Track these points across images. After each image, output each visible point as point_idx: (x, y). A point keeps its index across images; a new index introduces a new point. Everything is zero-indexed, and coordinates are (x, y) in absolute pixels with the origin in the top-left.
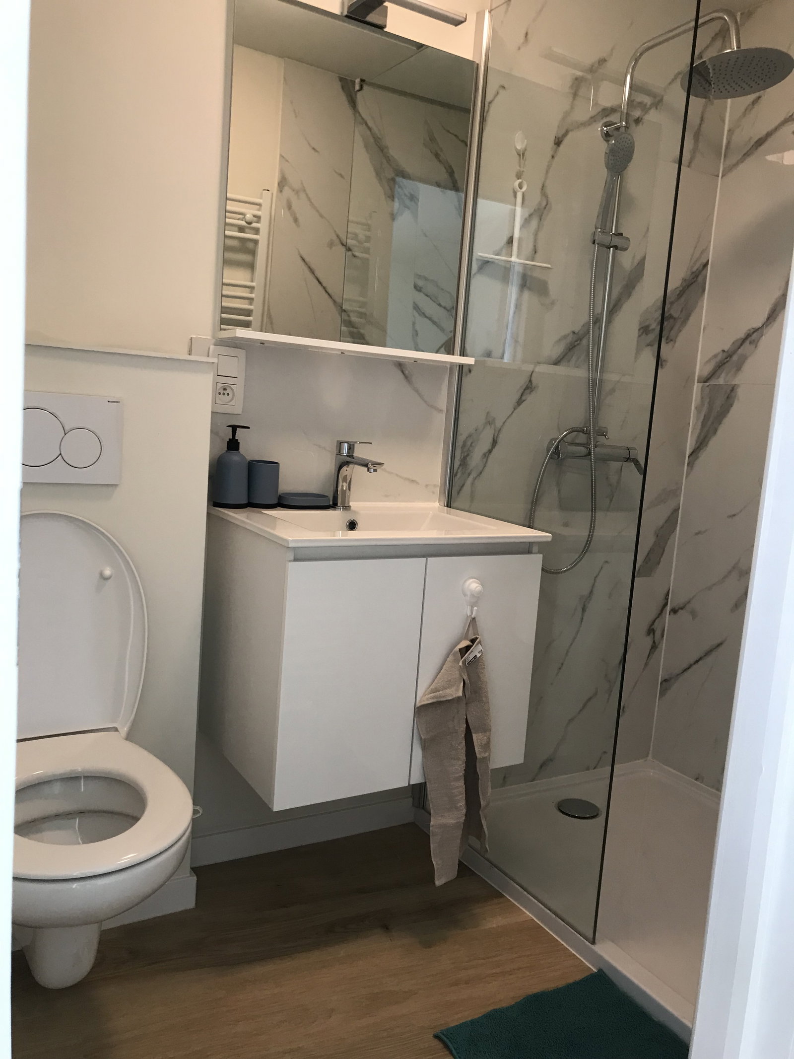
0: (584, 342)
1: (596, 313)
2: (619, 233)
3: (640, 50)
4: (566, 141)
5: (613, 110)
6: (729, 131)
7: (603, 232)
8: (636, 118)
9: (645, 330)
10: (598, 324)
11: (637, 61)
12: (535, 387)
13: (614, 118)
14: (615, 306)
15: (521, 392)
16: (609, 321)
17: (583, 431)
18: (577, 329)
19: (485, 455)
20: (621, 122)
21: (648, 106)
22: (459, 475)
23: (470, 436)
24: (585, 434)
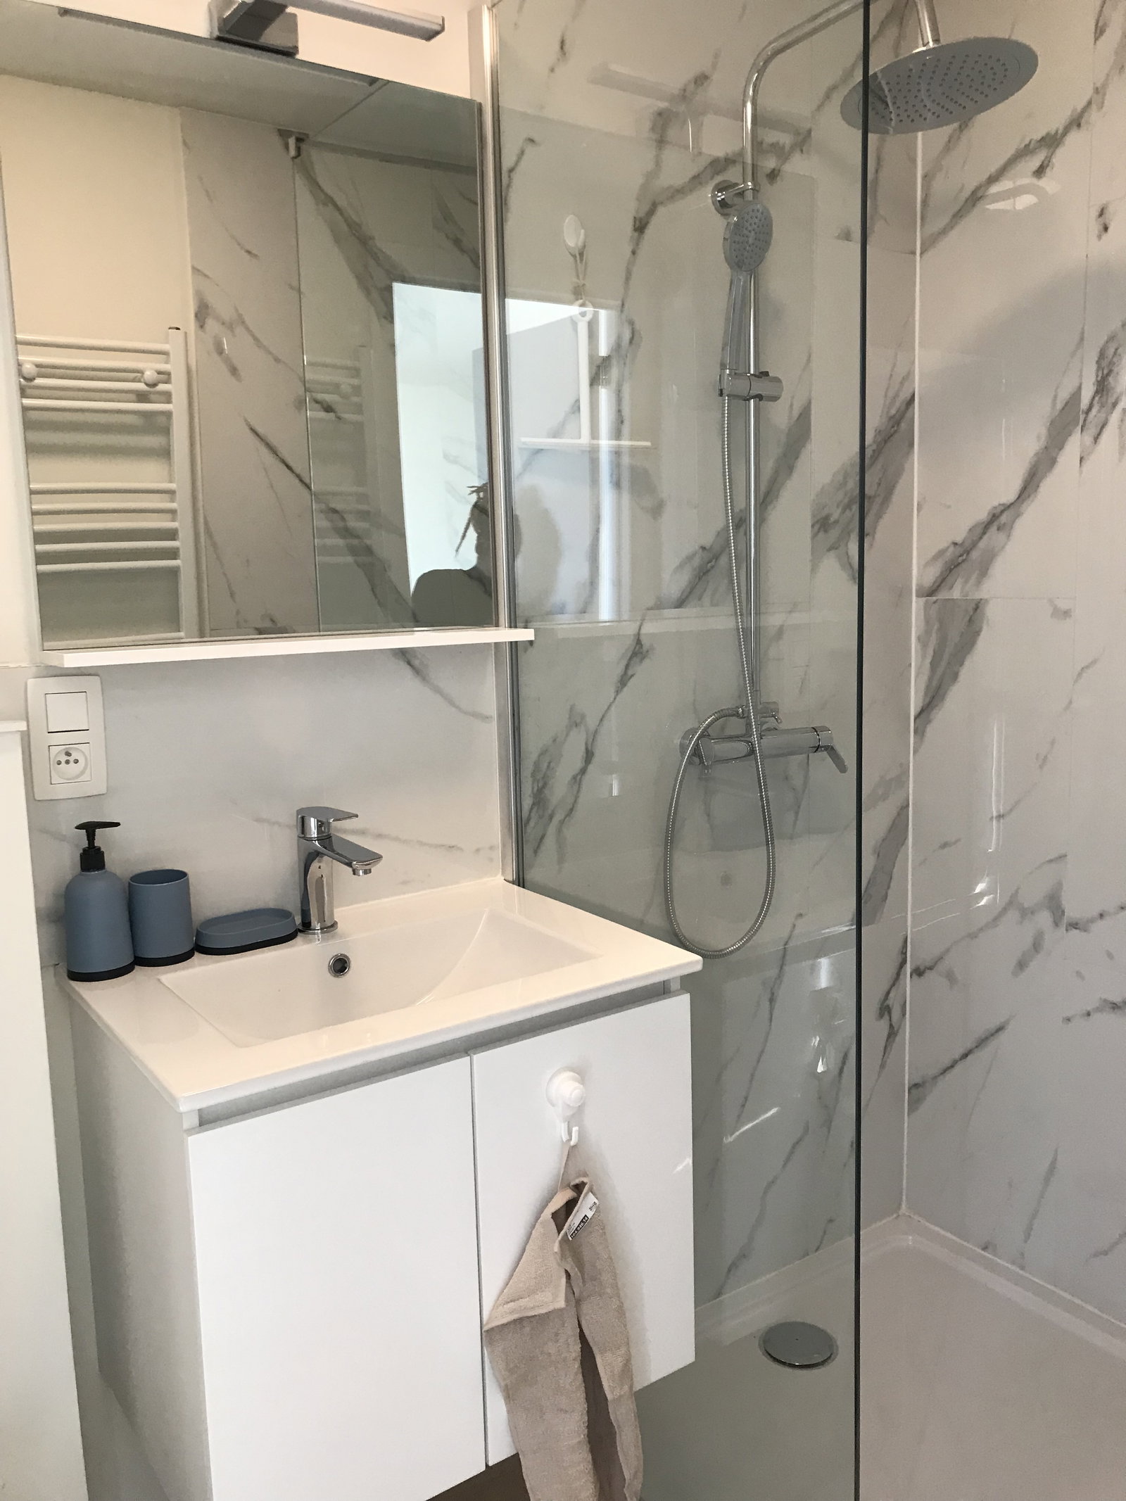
0: (723, 560)
1: (736, 510)
2: (762, 373)
3: (764, 56)
4: (655, 222)
5: (729, 161)
6: (925, 177)
7: (735, 374)
8: (769, 171)
9: (822, 524)
10: (742, 530)
11: (761, 72)
12: (647, 651)
13: (733, 175)
14: (768, 494)
15: (624, 663)
16: (761, 520)
17: (737, 715)
18: (708, 540)
19: (574, 778)
20: (744, 182)
21: (787, 148)
22: (532, 824)
23: (544, 752)
24: (741, 718)
